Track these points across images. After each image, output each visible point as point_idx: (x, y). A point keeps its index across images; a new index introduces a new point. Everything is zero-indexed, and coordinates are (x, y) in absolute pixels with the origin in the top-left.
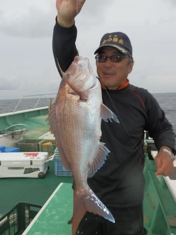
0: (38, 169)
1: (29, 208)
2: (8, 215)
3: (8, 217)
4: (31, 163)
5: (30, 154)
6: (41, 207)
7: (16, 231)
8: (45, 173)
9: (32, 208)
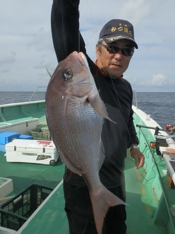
0: (50, 157)
1: (41, 190)
2: (23, 194)
3: (23, 196)
4: (44, 151)
5: (43, 143)
6: (52, 190)
7: (28, 210)
8: (56, 161)
9: (44, 190)
